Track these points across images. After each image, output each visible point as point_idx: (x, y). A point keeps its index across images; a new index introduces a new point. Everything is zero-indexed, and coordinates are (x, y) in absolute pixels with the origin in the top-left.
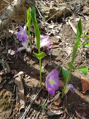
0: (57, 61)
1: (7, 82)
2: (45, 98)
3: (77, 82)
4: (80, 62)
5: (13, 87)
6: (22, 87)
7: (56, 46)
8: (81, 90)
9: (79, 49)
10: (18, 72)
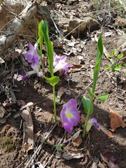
0: (78, 89)
1: (12, 116)
2: (60, 137)
3: (104, 117)
4: (108, 90)
5: (19, 122)
6: (31, 122)
7: (76, 69)
8: (109, 128)
9: (107, 73)
10: (26, 103)
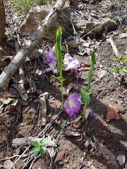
0: (85, 85)
1: (32, 101)
2: (65, 119)
4: (112, 88)
5: (37, 105)
6: (45, 106)
7: (87, 68)
8: (105, 118)
9: (114, 73)
10: (44, 92)
